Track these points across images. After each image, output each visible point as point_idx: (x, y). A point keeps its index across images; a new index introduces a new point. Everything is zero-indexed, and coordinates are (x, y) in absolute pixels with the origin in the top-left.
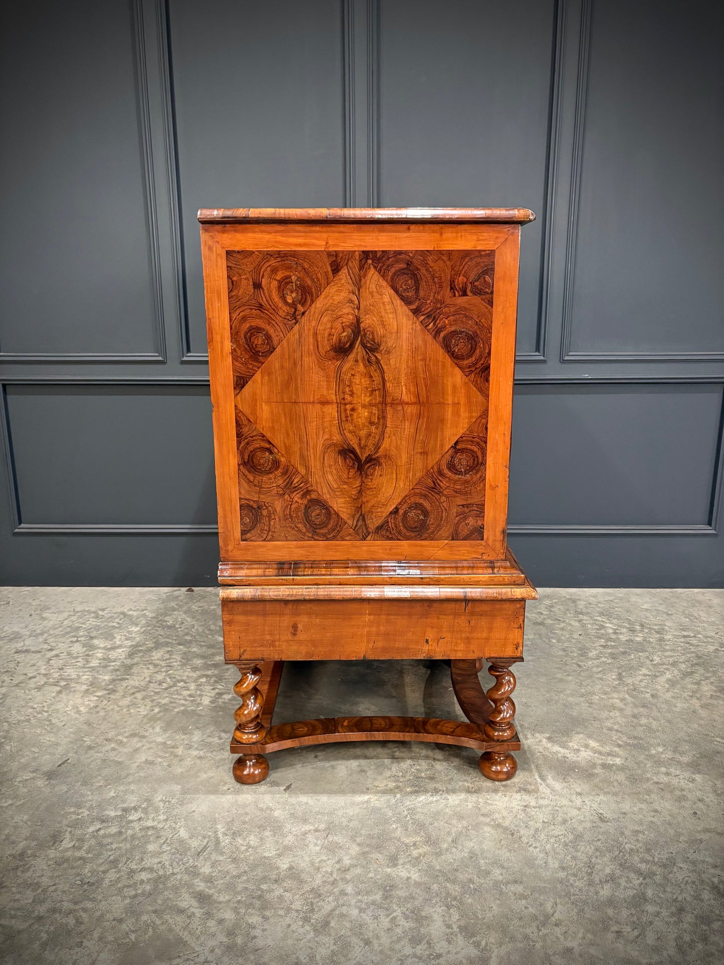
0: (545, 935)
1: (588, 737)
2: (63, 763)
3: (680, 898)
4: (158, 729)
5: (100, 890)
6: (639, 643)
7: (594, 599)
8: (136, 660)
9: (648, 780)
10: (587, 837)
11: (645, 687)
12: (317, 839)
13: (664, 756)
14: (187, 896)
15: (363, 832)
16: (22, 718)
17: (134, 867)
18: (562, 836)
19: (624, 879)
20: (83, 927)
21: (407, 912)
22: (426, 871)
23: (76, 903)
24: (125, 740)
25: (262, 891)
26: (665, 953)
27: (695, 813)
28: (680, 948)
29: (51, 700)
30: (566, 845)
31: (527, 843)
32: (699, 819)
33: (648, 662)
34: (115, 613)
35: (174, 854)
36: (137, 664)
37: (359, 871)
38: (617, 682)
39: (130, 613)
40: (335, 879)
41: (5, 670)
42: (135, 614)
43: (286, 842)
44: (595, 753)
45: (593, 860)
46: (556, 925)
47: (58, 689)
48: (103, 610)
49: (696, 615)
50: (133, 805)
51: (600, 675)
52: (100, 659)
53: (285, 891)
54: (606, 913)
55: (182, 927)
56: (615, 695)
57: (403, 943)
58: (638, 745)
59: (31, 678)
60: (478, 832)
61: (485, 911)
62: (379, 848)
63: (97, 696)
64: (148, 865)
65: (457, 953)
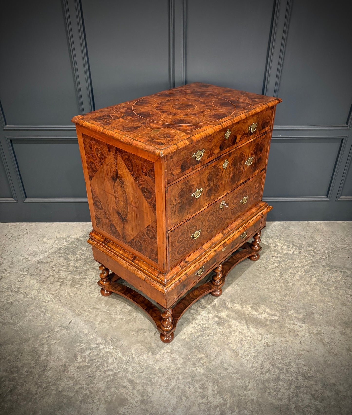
0: (245, 394)
1: (266, 307)
2: (70, 322)
3: (291, 379)
4: (103, 305)
5: (95, 379)
6: (290, 255)
9: (286, 327)
10: (262, 353)
11: (290, 280)
12: (168, 356)
13: (293, 315)
14: (126, 381)
15: (184, 353)
16: (49, 300)
17: (105, 369)
18: (253, 353)
19: (273, 371)
20: (92, 395)
21: (200, 386)
22: (206, 369)
23: (88, 385)
24: (91, 311)
25: (151, 378)
26: (283, 401)
27: (301, 342)
28: (289, 399)
29: (58, 290)
30: (254, 357)
31: (241, 356)
32: (302, 345)
33: (293, 266)
34: (74, 239)
35: (118, 363)
37: (183, 369)
38: (279, 277)
40: (175, 373)
41: (36, 273)
42: (83, 239)
43: (157, 358)
44: (268, 315)
45: (263, 363)
46: (249, 390)
47: (59, 284)
50: (100, 342)
51: (273, 274)
53: (159, 378)
54: (266, 385)
55: (126, 393)
56: (278, 285)
57: (199, 398)
58: (284, 310)
59: (47, 277)
60: (224, 352)
61: (226, 385)
62: (189, 359)
63: (76, 288)
64: (110, 368)
65: (217, 402)
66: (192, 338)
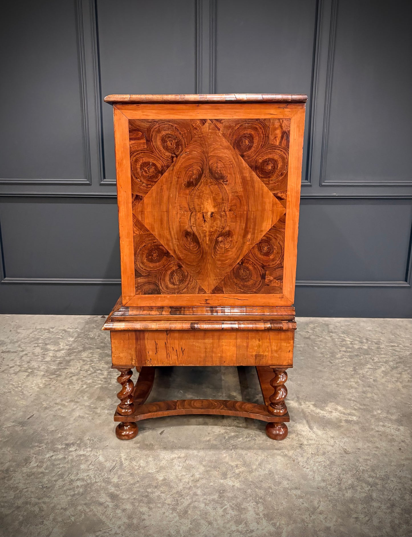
0: (314, 519)
1: (337, 404)
2: (31, 417)
3: (392, 499)
4: (85, 398)
5: (53, 491)
6: (366, 350)
7: (339, 324)
8: (72, 357)
9: (372, 429)
10: (338, 462)
11: (369, 375)
12: (180, 462)
13: (381, 415)
14: (104, 495)
16: (7, 391)
17: (73, 477)
18: (323, 462)
19: (359, 487)
20: (43, 513)
21: (233, 506)
22: (244, 482)
23: (39, 499)
24: (66, 404)
25: (148, 492)
26: (384, 530)
27: (400, 449)
28: (393, 528)
29: (23, 380)
30: (325, 467)
31: (303, 466)
32: (403, 452)
33: (371, 361)
34: (60, 330)
35: (96, 470)
36: (73, 359)
37: (204, 481)
38: (353, 372)
39: (68, 330)
40: (191, 486)
42: (71, 330)
43: (161, 465)
44: (341, 414)
45: (341, 476)
46: (320, 514)
47: (27, 374)
48: (53, 328)
49: (398, 333)
50: (72, 442)
51: (343, 368)
52: (51, 357)
53: (162, 493)
54: (349, 507)
55: (102, 513)
56: (352, 380)
57: (231, 524)
58: (366, 409)
59: (11, 367)
60: (273, 459)
61: (279, 505)
62: (216, 468)
63: (50, 378)
64: (81, 477)
65: (262, 530)
66: (221, 440)
